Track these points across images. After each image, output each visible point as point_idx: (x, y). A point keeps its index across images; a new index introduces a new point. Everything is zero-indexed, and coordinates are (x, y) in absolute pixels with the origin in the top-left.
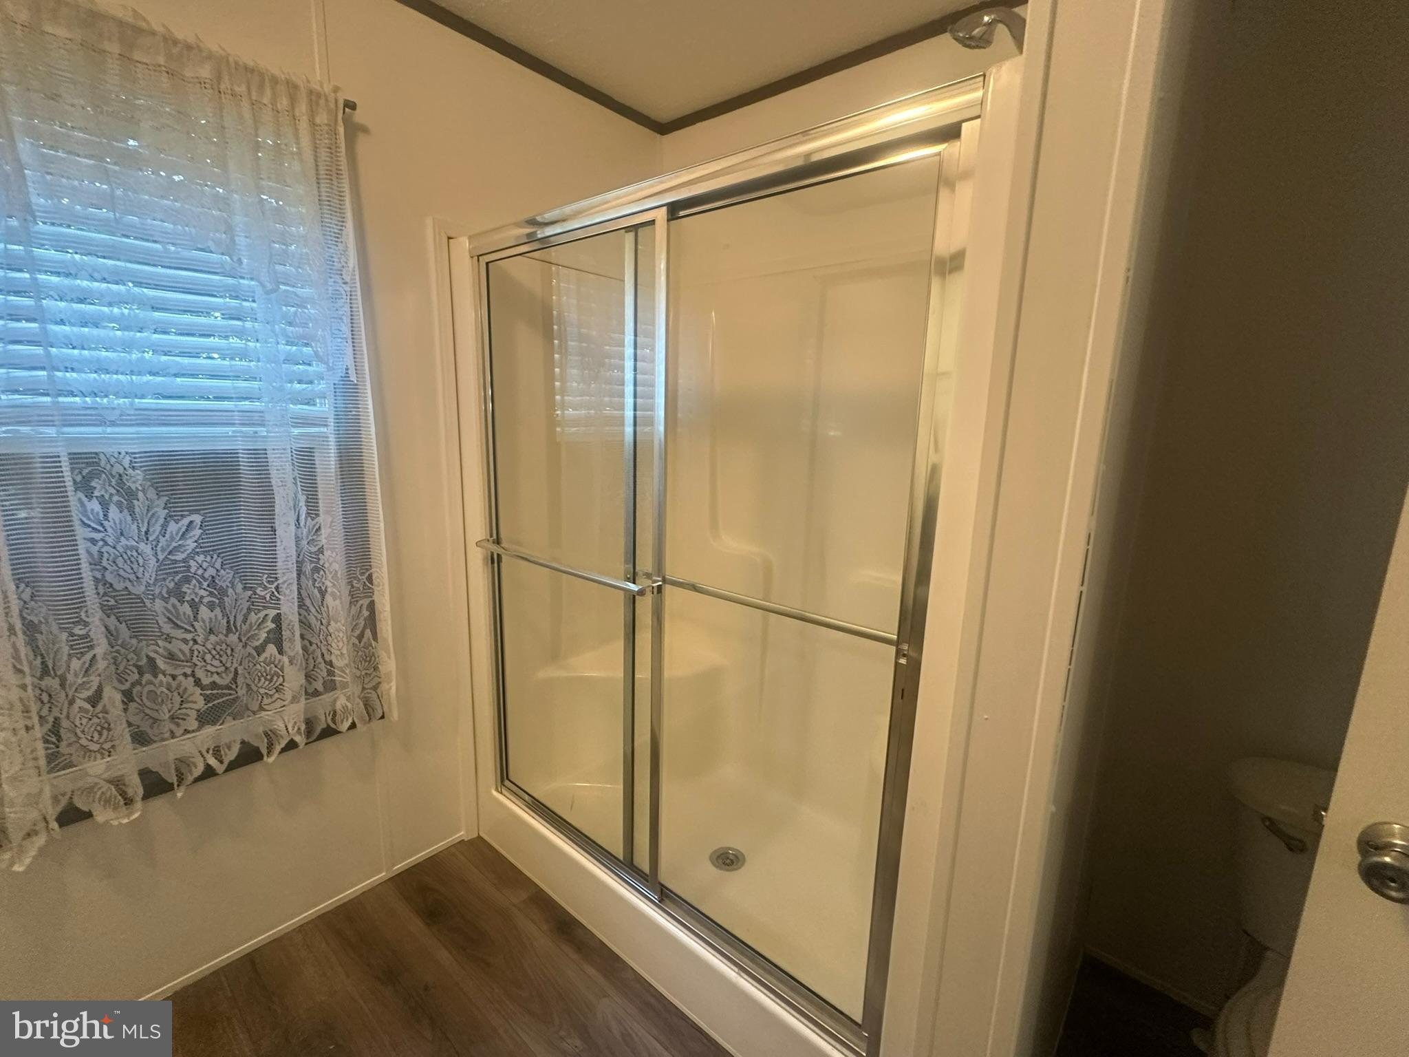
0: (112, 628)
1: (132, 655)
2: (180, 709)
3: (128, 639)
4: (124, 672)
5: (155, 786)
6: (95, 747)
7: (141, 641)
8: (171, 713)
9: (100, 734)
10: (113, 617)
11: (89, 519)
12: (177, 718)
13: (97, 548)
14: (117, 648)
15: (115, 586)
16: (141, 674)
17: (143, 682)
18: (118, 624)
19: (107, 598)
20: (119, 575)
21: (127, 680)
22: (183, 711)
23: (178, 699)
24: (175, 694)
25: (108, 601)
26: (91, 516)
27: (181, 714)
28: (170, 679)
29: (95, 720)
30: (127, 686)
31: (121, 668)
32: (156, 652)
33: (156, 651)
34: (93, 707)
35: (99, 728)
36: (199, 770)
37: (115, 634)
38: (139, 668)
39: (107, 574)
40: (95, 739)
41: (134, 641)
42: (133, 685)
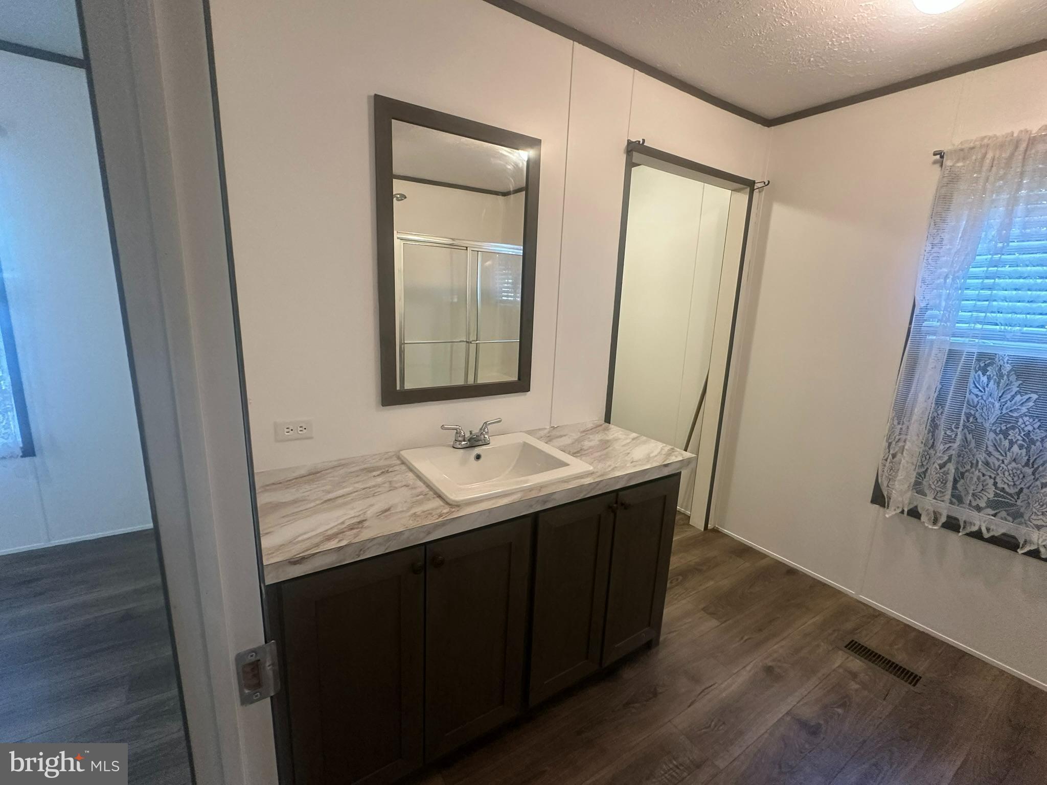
0: (969, 440)
1: (971, 456)
2: (980, 492)
3: (973, 448)
4: (965, 463)
5: (952, 525)
6: (933, 487)
7: (977, 451)
8: (974, 492)
9: (937, 482)
10: (971, 435)
11: (980, 385)
12: (976, 496)
13: (977, 399)
14: (967, 450)
15: (978, 420)
16: (971, 467)
17: (971, 472)
18: (972, 439)
19: (972, 425)
20: (981, 415)
21: (965, 468)
22: (981, 494)
23: (980, 487)
24: (981, 484)
25: (972, 426)
26: (981, 384)
27: (979, 495)
28: (981, 475)
29: (938, 475)
30: (963, 470)
31: (965, 461)
32: (980, 458)
33: (981, 456)
34: (940, 469)
35: (938, 479)
36: (975, 529)
37: (968, 443)
38: (972, 464)
39: (977, 413)
40: (935, 483)
41: (975, 450)
42: (966, 471)
